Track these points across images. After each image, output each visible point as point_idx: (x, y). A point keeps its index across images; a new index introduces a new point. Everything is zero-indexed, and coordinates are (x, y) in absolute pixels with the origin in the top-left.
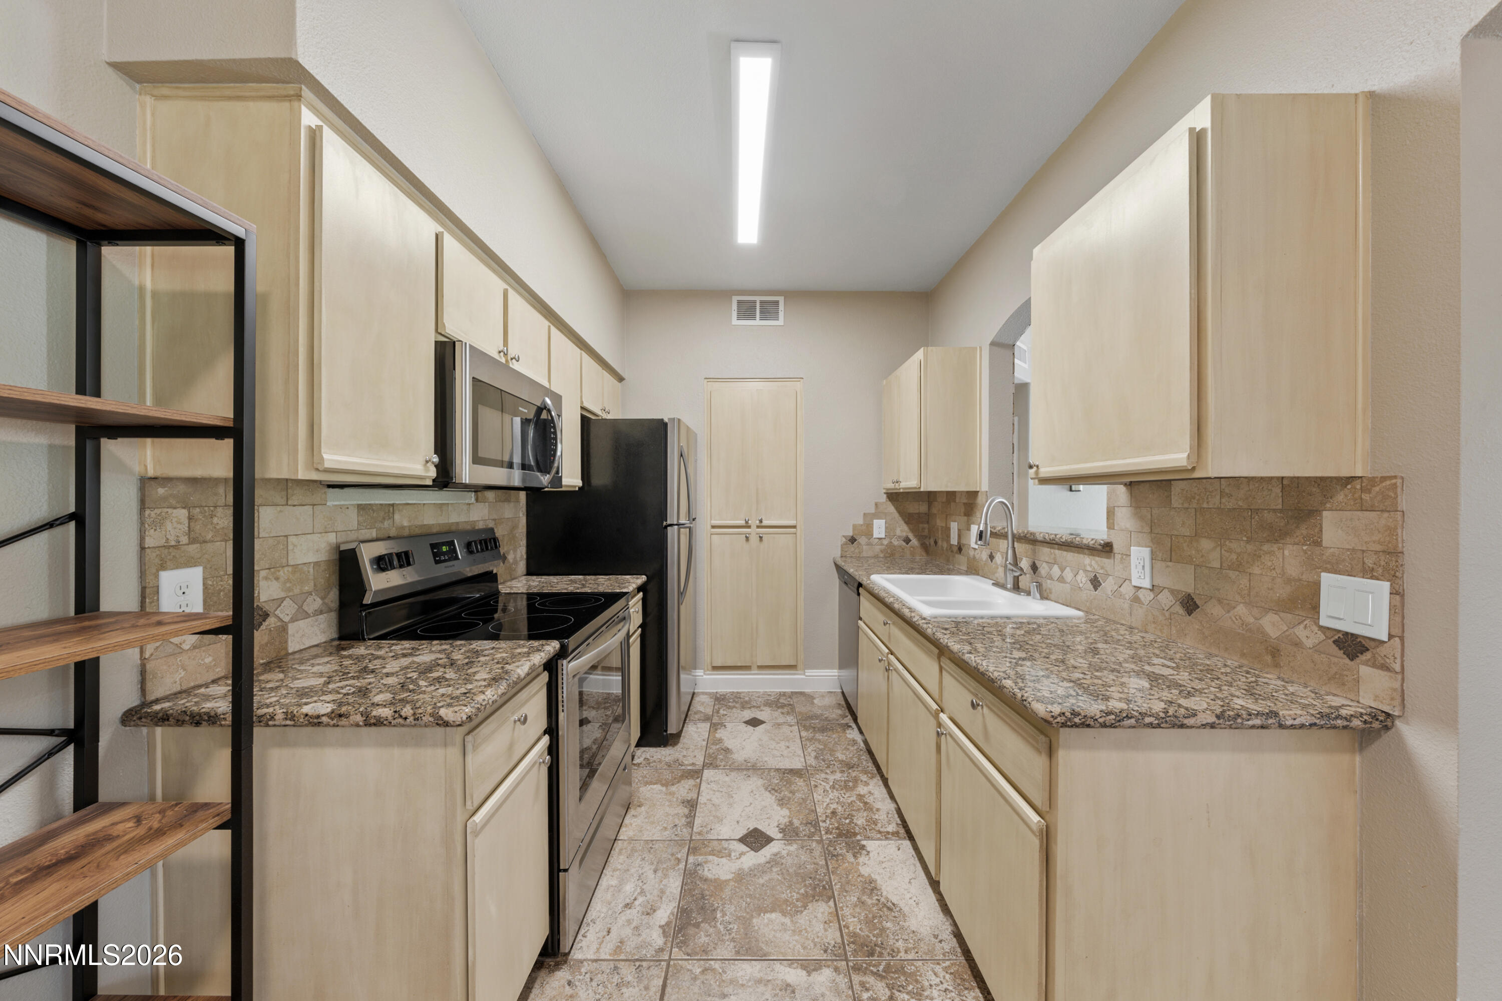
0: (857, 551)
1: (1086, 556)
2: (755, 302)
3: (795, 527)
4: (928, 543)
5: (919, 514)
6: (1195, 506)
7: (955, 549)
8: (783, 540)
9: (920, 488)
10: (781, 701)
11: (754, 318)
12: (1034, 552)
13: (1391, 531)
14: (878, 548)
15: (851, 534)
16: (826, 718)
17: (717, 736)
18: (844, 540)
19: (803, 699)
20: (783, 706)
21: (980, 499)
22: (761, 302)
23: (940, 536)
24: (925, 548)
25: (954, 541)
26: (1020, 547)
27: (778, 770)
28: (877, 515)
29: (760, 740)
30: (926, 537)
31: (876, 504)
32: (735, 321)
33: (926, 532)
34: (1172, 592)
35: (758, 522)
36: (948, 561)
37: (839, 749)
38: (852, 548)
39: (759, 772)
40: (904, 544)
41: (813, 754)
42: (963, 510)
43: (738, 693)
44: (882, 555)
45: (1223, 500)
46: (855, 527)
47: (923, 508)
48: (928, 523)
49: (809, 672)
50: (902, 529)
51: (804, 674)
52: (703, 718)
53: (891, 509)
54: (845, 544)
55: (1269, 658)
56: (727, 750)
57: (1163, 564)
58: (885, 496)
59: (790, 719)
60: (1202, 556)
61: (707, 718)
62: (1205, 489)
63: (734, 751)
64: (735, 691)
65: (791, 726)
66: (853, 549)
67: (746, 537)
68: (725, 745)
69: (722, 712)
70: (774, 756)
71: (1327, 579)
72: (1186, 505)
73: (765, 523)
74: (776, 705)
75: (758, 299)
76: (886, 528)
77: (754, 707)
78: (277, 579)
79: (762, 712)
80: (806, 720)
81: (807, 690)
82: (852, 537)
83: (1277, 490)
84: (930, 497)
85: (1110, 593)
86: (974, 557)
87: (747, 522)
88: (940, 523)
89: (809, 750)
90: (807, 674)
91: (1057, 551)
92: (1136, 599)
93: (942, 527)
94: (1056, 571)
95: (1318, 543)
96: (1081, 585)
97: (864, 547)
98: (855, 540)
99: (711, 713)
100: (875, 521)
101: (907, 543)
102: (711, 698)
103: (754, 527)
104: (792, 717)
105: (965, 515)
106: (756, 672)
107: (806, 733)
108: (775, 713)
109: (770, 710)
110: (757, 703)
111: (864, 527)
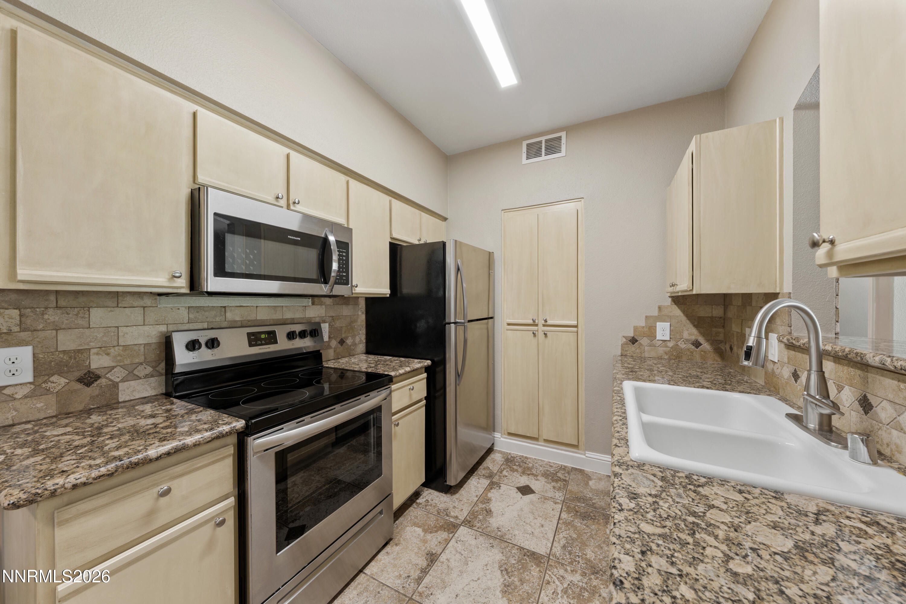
0: (638, 351)
2: (541, 142)
3: (576, 327)
4: (723, 348)
5: (712, 318)
8: (566, 337)
9: (692, 290)
10: (559, 475)
11: (541, 155)
12: (865, 382)
14: (661, 350)
15: (632, 335)
16: (594, 504)
17: (490, 495)
18: (624, 340)
19: (580, 477)
20: (558, 480)
22: (546, 140)
23: (736, 343)
24: (720, 353)
26: (835, 371)
27: (521, 548)
28: (661, 318)
29: (522, 510)
30: (721, 342)
31: (660, 308)
32: (524, 161)
33: (721, 337)
35: (543, 321)
37: (592, 544)
38: (632, 348)
39: (503, 545)
40: (693, 347)
41: (563, 542)
43: (526, 458)
44: (666, 357)
46: (636, 329)
47: (718, 312)
48: (723, 327)
49: (589, 454)
51: (585, 455)
52: (487, 475)
53: (677, 312)
54: (627, 344)
56: (489, 512)
58: (670, 299)
59: (559, 496)
61: (490, 476)
63: (494, 514)
64: (525, 455)
65: (556, 503)
66: (633, 349)
68: (491, 506)
69: (505, 473)
70: (525, 532)
73: (550, 322)
74: (553, 478)
75: (543, 139)
76: (671, 330)
77: (533, 474)
78: (108, 354)
79: (536, 482)
80: (573, 500)
81: (587, 469)
82: (633, 337)
84: (725, 300)
86: (773, 372)
87: (534, 321)
88: (735, 328)
89: (561, 536)
90: (587, 455)
93: (737, 332)
97: (646, 348)
98: (637, 341)
99: (496, 472)
100: (658, 323)
101: (697, 347)
102: (503, 457)
103: (540, 326)
104: (561, 494)
106: (543, 444)
107: (566, 515)
108: (548, 485)
109: (545, 482)
110: (538, 471)
111: (646, 330)
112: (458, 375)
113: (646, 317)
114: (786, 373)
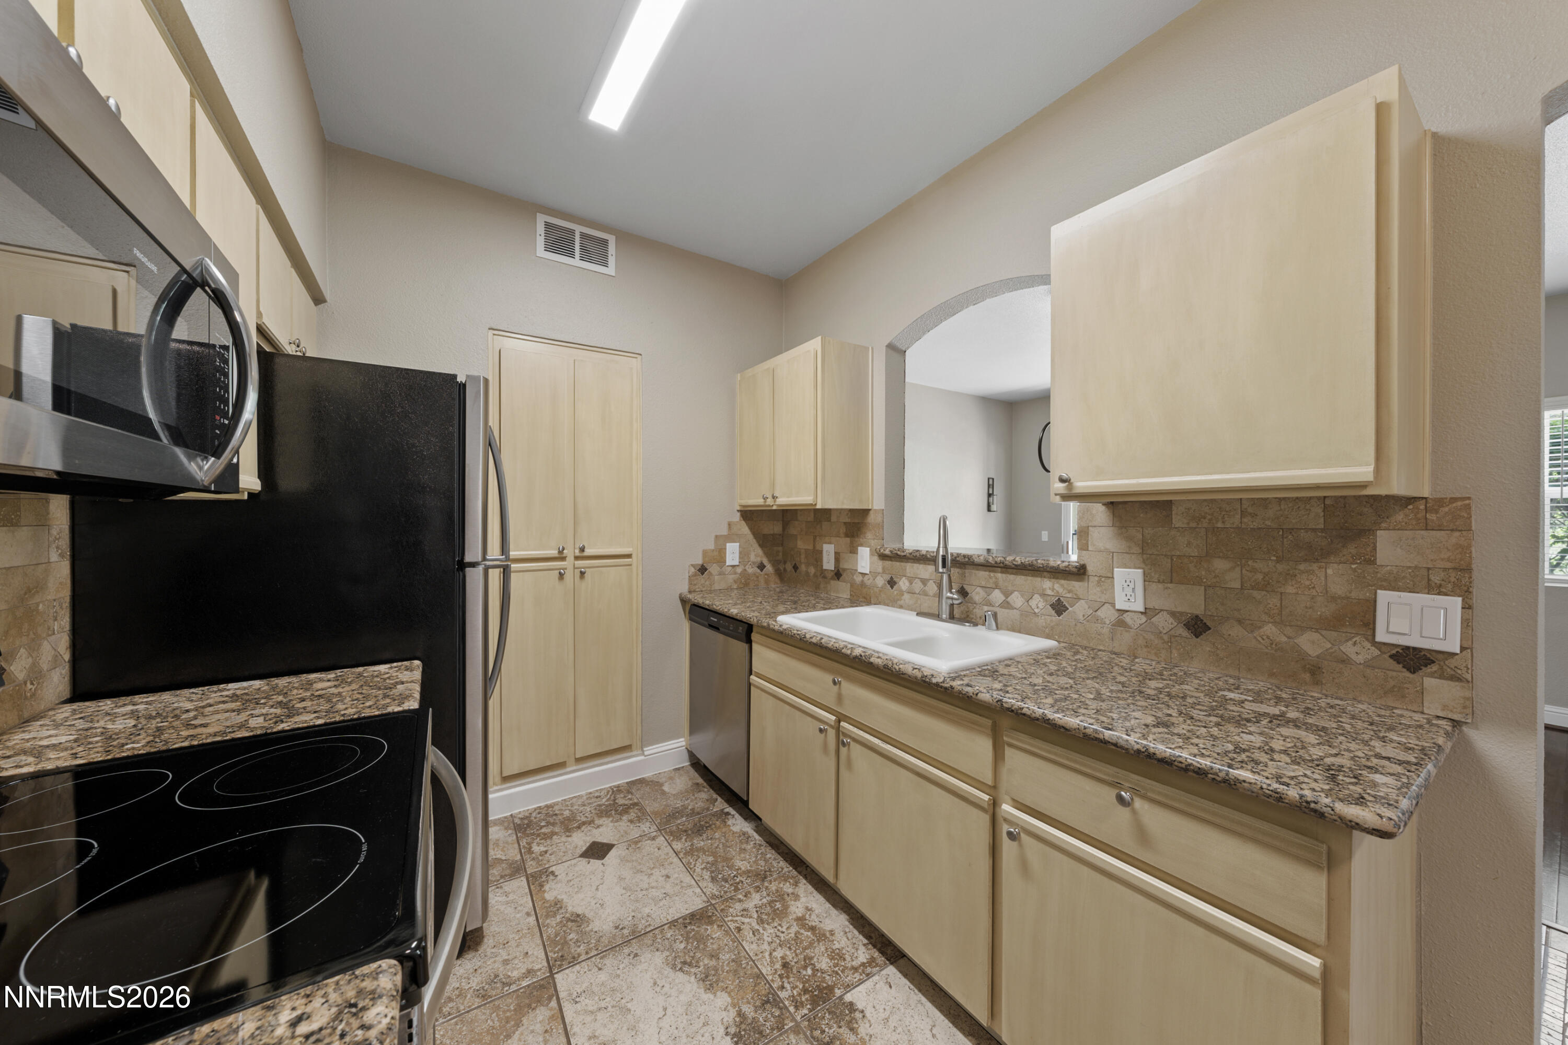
0: (707, 583)
1: (1045, 580)
2: (572, 232)
3: (629, 556)
4: (782, 569)
5: (773, 535)
6: (1205, 525)
7: (830, 575)
8: (613, 574)
9: (816, 505)
10: (620, 801)
11: (571, 254)
12: (963, 576)
13: (1465, 550)
14: (731, 577)
15: (699, 561)
16: (693, 809)
17: (549, 896)
18: (693, 570)
19: (648, 789)
20: (626, 810)
21: (871, 518)
22: (583, 236)
23: (803, 560)
24: (780, 574)
25: (829, 564)
26: (955, 572)
27: (673, 923)
28: (730, 538)
29: (621, 879)
30: (783, 561)
31: (729, 524)
32: (541, 251)
33: (780, 556)
34: (1173, 614)
35: (577, 551)
36: (817, 587)
37: (734, 853)
38: (702, 579)
39: (648, 940)
40: (759, 571)
41: (707, 875)
42: (843, 530)
43: (547, 807)
44: (735, 587)
45: (1245, 520)
46: (705, 553)
47: (777, 528)
48: (782, 545)
49: (649, 750)
50: (757, 554)
51: (643, 754)
52: (508, 872)
53: (745, 529)
54: (695, 575)
55: (1307, 676)
56: (578, 919)
57: (1160, 586)
58: (739, 514)
59: (647, 827)
60: (1215, 577)
61: (517, 869)
62: (1220, 508)
63: (590, 915)
64: (542, 804)
65: (654, 839)
66: (703, 581)
67: (560, 573)
68: (570, 909)
69: (536, 849)
70: (656, 901)
71: (1383, 597)
72: (1193, 525)
73: (588, 552)
74: (616, 811)
75: (578, 229)
76: (740, 553)
77: (584, 823)
79: (601, 829)
80: (668, 822)
81: (647, 775)
82: (702, 566)
83: (1319, 510)
85: (1081, 618)
86: (863, 584)
87: (561, 552)
88: (803, 545)
89: (698, 870)
90: (646, 753)
91: (999, 575)
92: (1120, 623)
93: (806, 550)
94: (997, 596)
95: (1371, 561)
96: (1036, 611)
97: (716, 577)
98: (706, 570)
99: (519, 857)
100: (728, 545)
101: (762, 570)
102: (506, 828)
103: (570, 559)
104: (648, 824)
105: (847, 535)
106: (574, 768)
107: (679, 843)
108: (620, 823)
109: (612, 821)
110: (587, 815)
111: (716, 553)
112: (489, 680)
113: (716, 536)
114: (880, 581)
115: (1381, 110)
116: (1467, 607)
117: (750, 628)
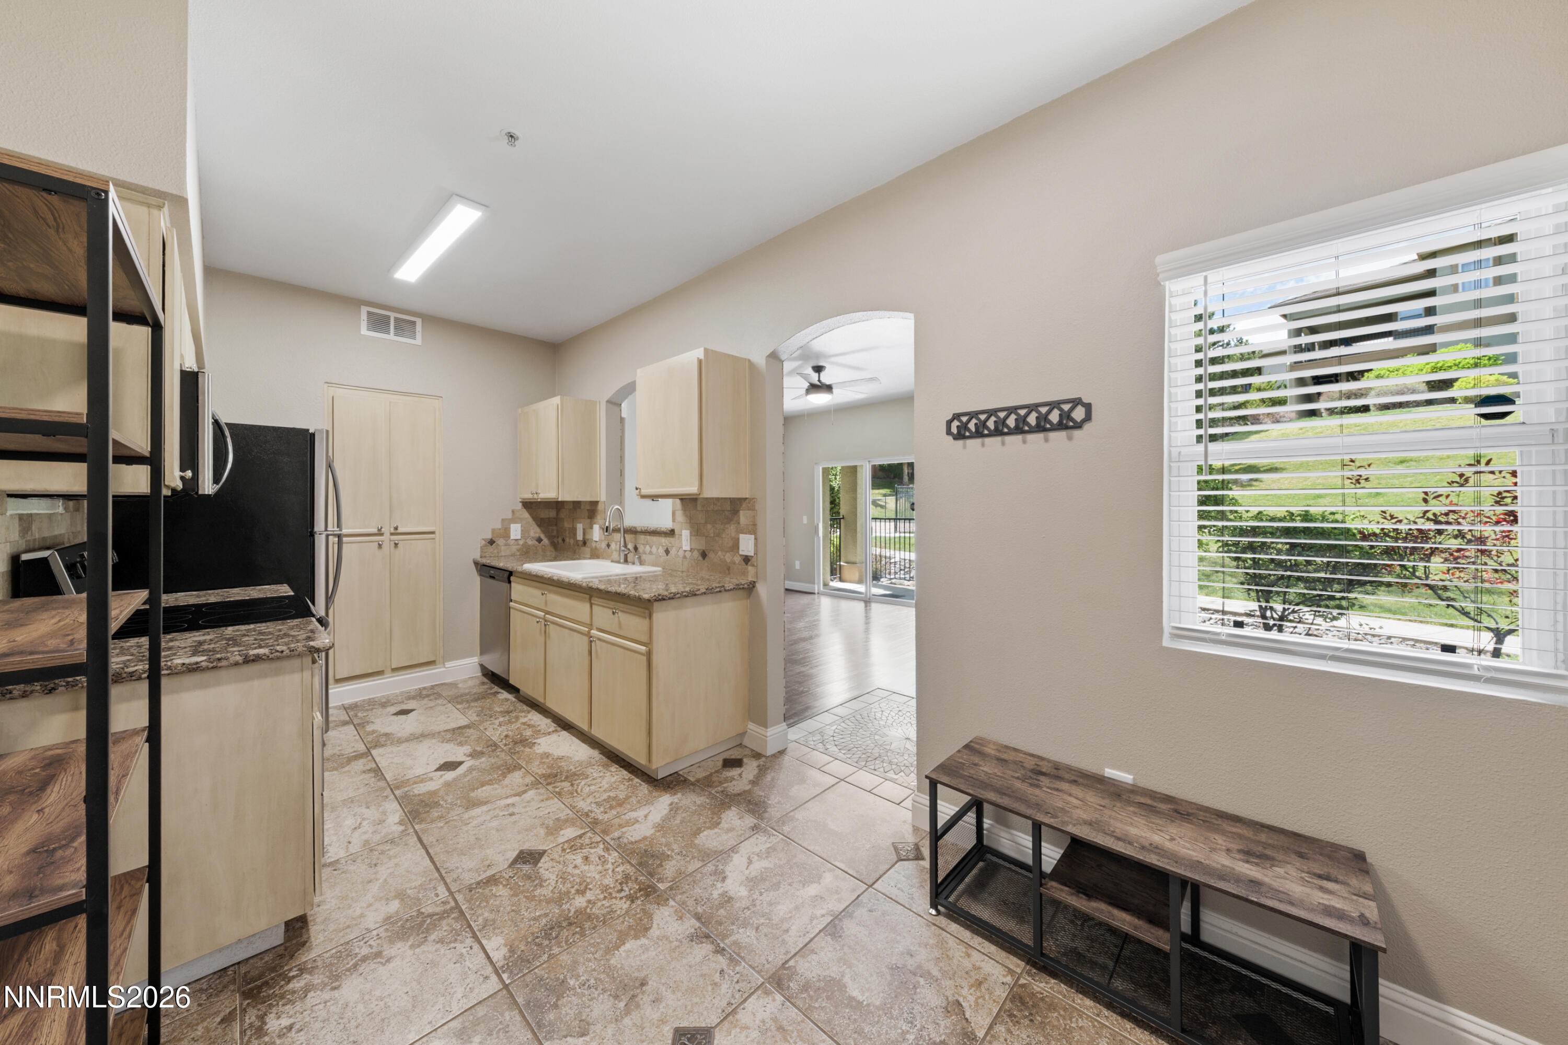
0: (495, 551)
1: (662, 538)
2: (389, 317)
3: (433, 533)
4: (557, 541)
5: (549, 518)
6: (705, 509)
7: (581, 543)
8: (420, 546)
9: (556, 498)
10: (424, 693)
11: (388, 333)
12: (636, 539)
13: (754, 517)
14: (514, 548)
15: (489, 536)
16: (477, 692)
17: (368, 729)
18: (483, 542)
19: (446, 687)
20: (428, 696)
21: (600, 507)
22: (396, 319)
23: (567, 535)
24: (555, 546)
25: (580, 537)
26: (628, 537)
27: (446, 731)
28: (514, 520)
29: (418, 720)
30: (555, 537)
31: (513, 511)
32: (364, 331)
33: (555, 533)
34: (698, 550)
35: (393, 529)
36: (575, 553)
37: (496, 706)
38: (491, 549)
39: (429, 737)
40: (537, 543)
42: (587, 514)
43: (371, 698)
44: (518, 554)
45: (714, 507)
46: (493, 531)
47: (552, 514)
48: (556, 525)
49: (449, 664)
50: (535, 531)
51: (444, 667)
53: (526, 515)
54: (485, 546)
55: (727, 572)
56: (386, 735)
57: (695, 537)
58: (521, 504)
59: (440, 701)
60: (708, 532)
62: (709, 502)
63: (394, 733)
64: (367, 697)
65: (444, 705)
66: (492, 550)
67: (379, 544)
68: (382, 732)
69: (361, 715)
70: (438, 725)
71: (742, 536)
72: (700, 511)
73: (400, 530)
74: (420, 697)
75: (393, 315)
76: (522, 531)
77: (396, 703)
79: (408, 705)
80: (456, 698)
81: (450, 680)
82: (491, 539)
83: (729, 503)
84: (557, 505)
85: (673, 556)
86: (596, 548)
87: (380, 530)
88: (567, 525)
89: (470, 713)
90: (447, 666)
91: (648, 537)
92: (685, 557)
93: (569, 528)
94: (648, 548)
95: (739, 523)
96: (660, 554)
97: (503, 548)
98: (494, 542)
100: (512, 526)
101: (540, 543)
103: (387, 535)
104: (442, 700)
105: (589, 518)
106: (392, 675)
107: (461, 706)
108: (422, 701)
109: (416, 701)
110: (398, 700)
111: (502, 531)
112: (330, 595)
113: (503, 520)
114: (604, 545)
115: (700, 361)
116: (756, 539)
117: (511, 573)
